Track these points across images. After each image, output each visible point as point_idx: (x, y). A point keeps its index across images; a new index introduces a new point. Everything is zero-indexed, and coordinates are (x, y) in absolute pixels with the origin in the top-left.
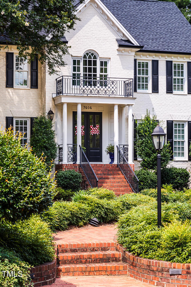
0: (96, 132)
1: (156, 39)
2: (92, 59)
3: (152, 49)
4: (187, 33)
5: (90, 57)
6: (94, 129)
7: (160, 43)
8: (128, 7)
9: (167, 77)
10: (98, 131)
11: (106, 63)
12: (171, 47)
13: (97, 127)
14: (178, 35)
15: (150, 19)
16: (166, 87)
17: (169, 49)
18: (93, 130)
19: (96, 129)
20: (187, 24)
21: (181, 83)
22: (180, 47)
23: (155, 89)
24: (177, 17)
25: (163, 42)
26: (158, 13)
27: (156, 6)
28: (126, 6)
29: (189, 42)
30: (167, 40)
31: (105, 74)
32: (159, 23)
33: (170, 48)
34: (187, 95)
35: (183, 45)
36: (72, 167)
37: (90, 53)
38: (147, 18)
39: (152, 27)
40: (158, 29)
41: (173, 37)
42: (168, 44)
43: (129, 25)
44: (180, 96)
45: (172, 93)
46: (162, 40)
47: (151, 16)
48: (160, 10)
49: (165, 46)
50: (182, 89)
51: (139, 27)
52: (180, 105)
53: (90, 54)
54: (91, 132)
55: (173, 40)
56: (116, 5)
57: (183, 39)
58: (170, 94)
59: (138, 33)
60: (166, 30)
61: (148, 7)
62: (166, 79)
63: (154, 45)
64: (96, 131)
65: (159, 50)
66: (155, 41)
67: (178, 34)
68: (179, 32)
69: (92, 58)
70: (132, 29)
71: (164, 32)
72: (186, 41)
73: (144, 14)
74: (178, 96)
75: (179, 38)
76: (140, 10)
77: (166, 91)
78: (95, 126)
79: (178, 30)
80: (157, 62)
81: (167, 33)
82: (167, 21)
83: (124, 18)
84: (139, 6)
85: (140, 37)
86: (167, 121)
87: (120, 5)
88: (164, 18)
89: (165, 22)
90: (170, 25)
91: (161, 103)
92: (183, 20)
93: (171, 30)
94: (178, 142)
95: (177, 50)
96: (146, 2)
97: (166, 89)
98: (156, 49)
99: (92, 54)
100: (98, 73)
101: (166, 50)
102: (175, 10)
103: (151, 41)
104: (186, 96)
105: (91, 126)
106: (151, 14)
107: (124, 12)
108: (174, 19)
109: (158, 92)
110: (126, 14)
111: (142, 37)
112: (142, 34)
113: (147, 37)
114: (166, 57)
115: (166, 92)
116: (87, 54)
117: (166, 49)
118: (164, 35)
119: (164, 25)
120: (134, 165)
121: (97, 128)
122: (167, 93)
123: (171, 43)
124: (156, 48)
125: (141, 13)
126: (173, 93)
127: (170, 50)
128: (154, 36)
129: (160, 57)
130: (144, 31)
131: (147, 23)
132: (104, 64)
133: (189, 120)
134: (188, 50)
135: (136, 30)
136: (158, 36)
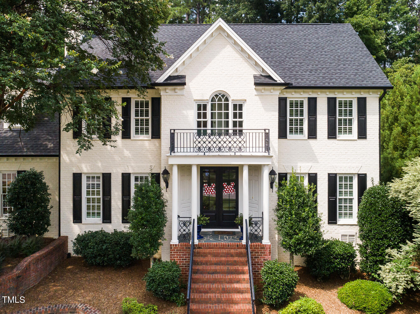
0: (231, 192)
1: (316, 70)
2: (223, 102)
3: (307, 84)
4: (361, 59)
5: (220, 100)
6: (228, 188)
7: (321, 75)
8: (291, 33)
9: (328, 118)
10: (233, 190)
11: (241, 106)
12: (334, 80)
13: (232, 184)
14: (347, 63)
15: (314, 45)
16: (327, 131)
17: (331, 83)
18: (226, 189)
19: (230, 188)
20: (363, 48)
21: (349, 124)
22: (348, 79)
23: (313, 134)
24: (350, 41)
25: (325, 74)
26: (326, 37)
27: (326, 30)
28: (289, 32)
29: (361, 71)
30: (330, 71)
31: (240, 120)
32: (326, 50)
33: (332, 81)
34: (356, 140)
35: (352, 76)
36: (183, 248)
37: (220, 94)
38: (311, 44)
39: (314, 55)
40: (322, 56)
41: (341, 66)
42: (332, 75)
43: (285, 54)
44: (347, 142)
45: (335, 138)
46: (323, 71)
47: (317, 41)
48: (331, 33)
49: (327, 79)
50: (350, 132)
51: (297, 56)
52: (347, 154)
53: (220, 96)
54: (225, 191)
55: (339, 70)
56: (277, 32)
57: (353, 68)
58: (332, 139)
59: (294, 64)
60: (332, 57)
61: (316, 32)
62: (327, 121)
63: (311, 78)
64: (230, 190)
65: (316, 86)
66: (313, 73)
67: (347, 61)
68: (350, 59)
69: (223, 100)
70: (287, 59)
71: (329, 61)
72: (357, 70)
73: (309, 40)
74: (343, 142)
75: (347, 67)
76: (305, 36)
77: (327, 135)
78: (229, 184)
79: (349, 56)
80: (315, 99)
81: (334, 61)
82: (337, 46)
83: (281, 47)
84: (305, 31)
85: (295, 69)
86: (329, 174)
87: (281, 32)
88: (333, 42)
89: (333, 47)
90: (339, 51)
91: (321, 151)
92: (357, 44)
93: (339, 57)
94: (344, 199)
95: (342, 83)
96: (314, 25)
97: (327, 133)
98: (312, 84)
99: (223, 96)
100: (231, 119)
101: (327, 85)
102: (349, 32)
103: (308, 73)
104: (355, 142)
105: (225, 184)
106: (318, 39)
107: (283, 40)
108: (346, 43)
109: (316, 138)
110: (285, 41)
111: (297, 69)
112: (298, 64)
113: (305, 68)
114: (328, 93)
115: (327, 137)
116: (217, 96)
117: (326, 83)
118: (328, 64)
119: (331, 51)
120: (270, 245)
121: (232, 186)
122: (329, 138)
123: (336, 74)
124: (313, 82)
125: (305, 39)
126: (338, 138)
127: (331, 85)
128: (315, 66)
129: (319, 93)
130: (302, 61)
131: (310, 51)
132: (239, 107)
133: (359, 173)
134: (359, 83)
135: (293, 60)
136: (319, 66)
